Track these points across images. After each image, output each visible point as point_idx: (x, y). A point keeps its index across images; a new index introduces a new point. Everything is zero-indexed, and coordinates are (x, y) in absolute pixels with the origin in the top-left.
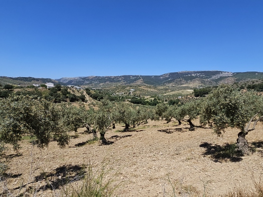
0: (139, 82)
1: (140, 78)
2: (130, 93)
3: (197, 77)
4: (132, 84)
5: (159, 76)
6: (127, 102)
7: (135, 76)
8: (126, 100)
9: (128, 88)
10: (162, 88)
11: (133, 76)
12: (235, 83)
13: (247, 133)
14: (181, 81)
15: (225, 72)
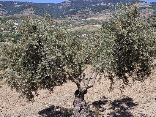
0: (28, 13)
1: (29, 7)
2: (13, 29)
3: (108, 7)
4: (17, 15)
5: (57, 5)
6: (8, 43)
7: (21, 3)
8: (7, 39)
9: (10, 21)
10: (62, 21)
11: (19, 3)
12: (152, 16)
13: (85, 92)
14: (86, 12)
15: (142, 2)
